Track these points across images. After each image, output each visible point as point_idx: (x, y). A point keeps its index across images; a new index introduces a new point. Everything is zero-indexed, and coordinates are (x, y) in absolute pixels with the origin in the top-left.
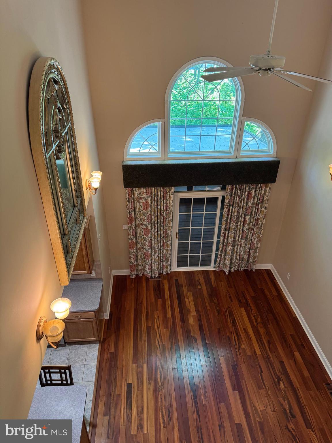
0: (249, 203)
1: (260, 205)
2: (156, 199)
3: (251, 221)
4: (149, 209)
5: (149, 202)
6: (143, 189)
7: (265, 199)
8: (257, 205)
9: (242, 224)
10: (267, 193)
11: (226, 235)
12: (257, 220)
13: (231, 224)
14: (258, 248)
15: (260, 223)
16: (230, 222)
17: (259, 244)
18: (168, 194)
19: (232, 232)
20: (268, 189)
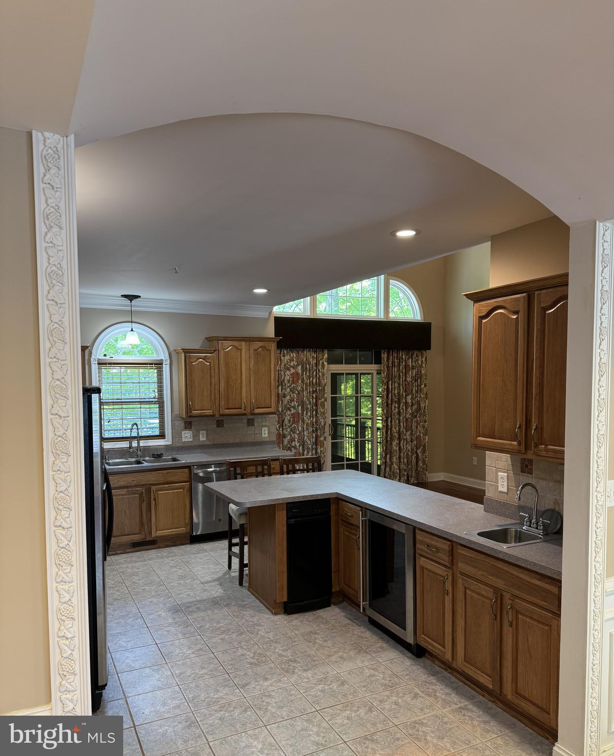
0: (408, 378)
1: (419, 380)
2: (308, 366)
3: (412, 403)
4: (300, 381)
5: (300, 372)
6: (291, 354)
7: (423, 372)
8: (416, 380)
9: (404, 407)
10: (424, 365)
11: (389, 424)
12: (418, 403)
13: (393, 408)
14: (426, 444)
15: (422, 405)
16: (392, 404)
17: (427, 437)
18: (321, 362)
19: (395, 419)
20: (424, 359)
